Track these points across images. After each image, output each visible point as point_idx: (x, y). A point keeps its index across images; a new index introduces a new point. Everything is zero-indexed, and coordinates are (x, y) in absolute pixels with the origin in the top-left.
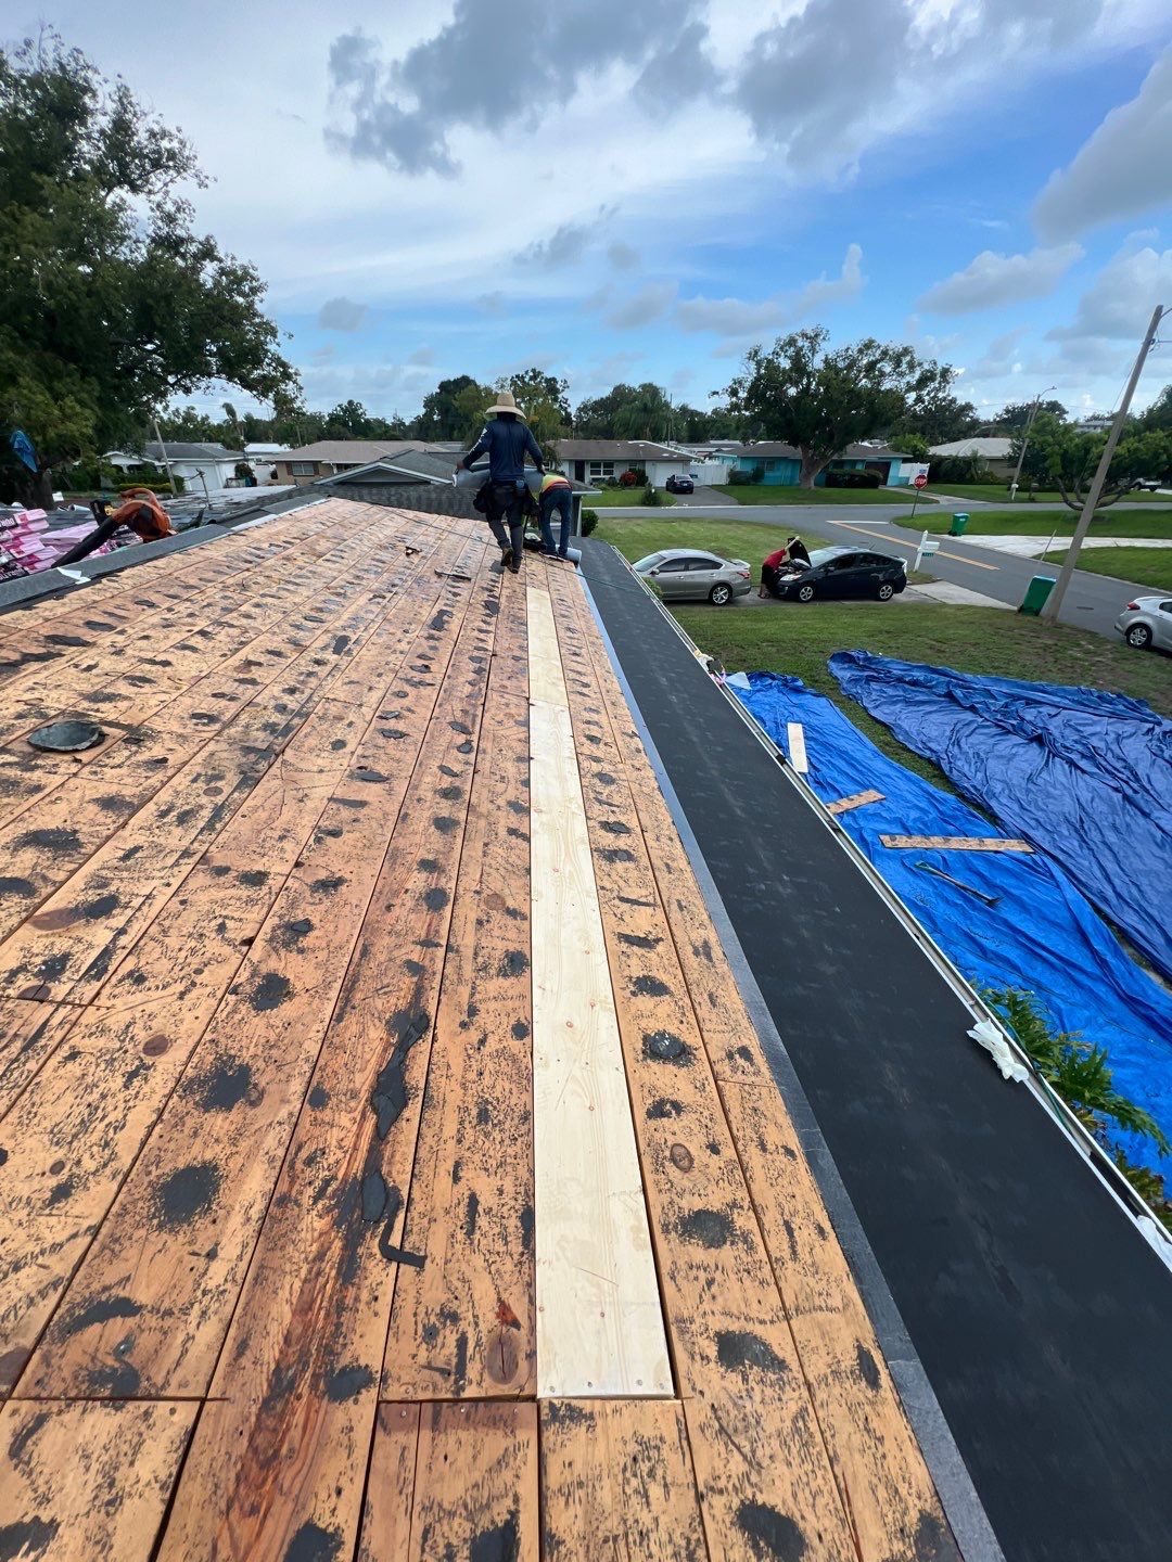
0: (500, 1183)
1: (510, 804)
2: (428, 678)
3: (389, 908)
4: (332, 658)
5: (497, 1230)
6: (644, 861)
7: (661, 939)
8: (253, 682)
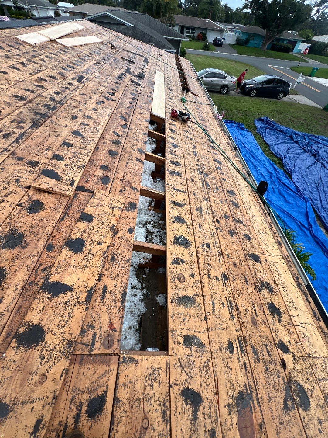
0: (116, 282)
1: (138, 149)
2: (114, 98)
3: (87, 181)
4: (77, 84)
5: (112, 298)
6: (184, 177)
7: (186, 204)
8: (42, 87)
